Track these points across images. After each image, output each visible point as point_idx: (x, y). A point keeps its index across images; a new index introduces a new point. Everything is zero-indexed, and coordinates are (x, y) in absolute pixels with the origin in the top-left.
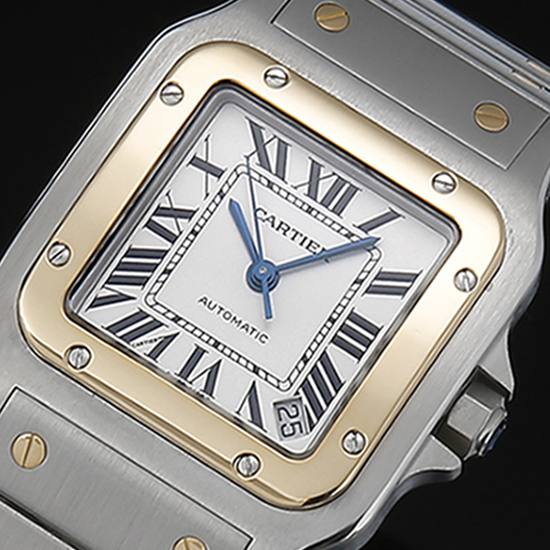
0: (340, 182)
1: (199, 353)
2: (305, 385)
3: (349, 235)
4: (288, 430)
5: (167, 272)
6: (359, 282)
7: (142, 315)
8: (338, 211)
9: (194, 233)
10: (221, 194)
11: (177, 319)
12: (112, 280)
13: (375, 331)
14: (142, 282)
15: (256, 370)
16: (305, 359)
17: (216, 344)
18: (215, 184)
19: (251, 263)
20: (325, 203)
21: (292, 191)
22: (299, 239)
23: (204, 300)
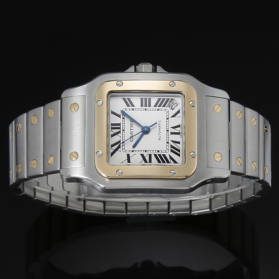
0: (112, 128)
1: (172, 133)
2: (164, 106)
3: (124, 118)
4: (176, 105)
5: (158, 151)
6: (133, 109)
7: (172, 151)
8: (120, 125)
9: (146, 151)
10: (133, 151)
11: (168, 143)
12: (168, 162)
13: (142, 99)
14: (164, 155)
15: (168, 119)
16: (158, 110)
17: (168, 131)
18: (131, 154)
19: (145, 135)
20: (120, 128)
21: (122, 137)
22: (132, 128)
23: (159, 139)
